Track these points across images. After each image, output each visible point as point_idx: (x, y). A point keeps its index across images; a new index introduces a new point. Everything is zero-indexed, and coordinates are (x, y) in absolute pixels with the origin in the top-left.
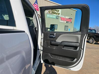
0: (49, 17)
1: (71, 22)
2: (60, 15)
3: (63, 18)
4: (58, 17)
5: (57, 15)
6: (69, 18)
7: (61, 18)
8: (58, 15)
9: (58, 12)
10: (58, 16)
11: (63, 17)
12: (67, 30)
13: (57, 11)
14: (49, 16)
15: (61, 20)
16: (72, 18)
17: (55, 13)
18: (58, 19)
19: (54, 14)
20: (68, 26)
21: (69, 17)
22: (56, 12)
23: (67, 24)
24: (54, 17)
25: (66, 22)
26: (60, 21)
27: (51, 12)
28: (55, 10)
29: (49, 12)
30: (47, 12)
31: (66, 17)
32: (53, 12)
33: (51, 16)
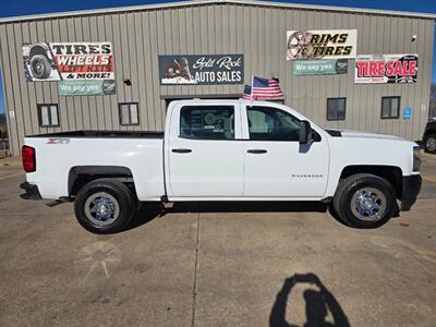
0: (304, 74)
1: (415, 77)
2: (353, 55)
3: (371, 64)
4: (342, 65)
5: (342, 57)
6: (402, 60)
7: (361, 64)
8: (345, 57)
9: (345, 45)
10: (345, 60)
11: (370, 58)
12: (394, 114)
13: (338, 39)
14: (304, 68)
15: (362, 74)
16: (416, 59)
17: (329, 51)
18: (346, 72)
19: (326, 57)
20: (399, 98)
21: (400, 56)
22: (335, 45)
23: (392, 90)
24: (326, 67)
25: (386, 79)
26: (357, 80)
27: (311, 50)
28: (329, 36)
29: (303, 50)
30: (294, 51)
31: (387, 58)
32: (319, 47)
33: (313, 66)
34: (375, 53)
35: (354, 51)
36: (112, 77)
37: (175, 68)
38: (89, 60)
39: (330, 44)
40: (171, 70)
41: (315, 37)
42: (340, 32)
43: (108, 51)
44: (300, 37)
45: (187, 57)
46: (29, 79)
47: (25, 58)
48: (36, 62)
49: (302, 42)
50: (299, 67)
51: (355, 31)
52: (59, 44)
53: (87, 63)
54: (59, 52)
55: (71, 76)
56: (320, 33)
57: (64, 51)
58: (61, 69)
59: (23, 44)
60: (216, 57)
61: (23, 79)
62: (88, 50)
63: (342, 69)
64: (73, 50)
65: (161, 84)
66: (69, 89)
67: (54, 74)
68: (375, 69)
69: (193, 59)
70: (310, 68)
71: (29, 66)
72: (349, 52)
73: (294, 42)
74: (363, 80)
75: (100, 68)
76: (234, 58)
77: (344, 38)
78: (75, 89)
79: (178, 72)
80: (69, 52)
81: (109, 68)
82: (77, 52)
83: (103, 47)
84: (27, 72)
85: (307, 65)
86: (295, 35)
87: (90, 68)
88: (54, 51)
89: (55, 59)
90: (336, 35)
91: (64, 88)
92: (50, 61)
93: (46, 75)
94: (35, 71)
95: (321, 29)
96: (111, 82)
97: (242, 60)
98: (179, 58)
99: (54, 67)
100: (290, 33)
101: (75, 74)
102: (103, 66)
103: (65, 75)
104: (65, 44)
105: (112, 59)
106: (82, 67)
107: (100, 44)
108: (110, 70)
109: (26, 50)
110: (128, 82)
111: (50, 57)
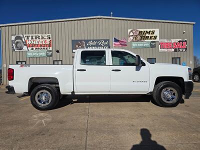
0: (136, 48)
1: (186, 49)
2: (158, 39)
3: (166, 43)
4: (154, 44)
5: (153, 40)
6: (180, 41)
7: (162, 43)
9: (154, 35)
10: (154, 42)
11: (166, 41)
13: (151, 33)
14: (136, 45)
15: (162, 47)
16: (186, 41)
17: (147, 38)
18: (155, 47)
19: (146, 41)
20: (180, 58)
22: (150, 35)
23: (176, 55)
24: (146, 45)
25: (173, 50)
26: (160, 50)
27: (139, 38)
28: (147, 31)
29: (136, 37)
30: (132, 38)
31: (173, 41)
32: (142, 36)
33: (140, 44)
34: (168, 38)
35: (158, 38)
36: (51, 49)
37: (79, 45)
38: (41, 42)
39: (147, 35)
40: (77, 46)
41: (141, 32)
42: (152, 30)
43: (50, 38)
44: (134, 32)
45: (84, 40)
46: (14, 50)
47: (12, 41)
48: (17, 43)
49: (135, 34)
50: (134, 45)
51: (158, 30)
52: (28, 35)
53: (40, 43)
54: (28, 39)
55: (32, 49)
56: (143, 30)
57: (30, 38)
58: (28, 46)
59: (12, 35)
60: (97, 41)
61: (11, 50)
62: (40, 38)
63: (153, 46)
64: (34, 38)
65: (73, 52)
66: (31, 54)
67: (25, 48)
68: (168, 46)
69: (87, 41)
70: (139, 45)
71: (14, 45)
72: (156, 38)
73: (131, 34)
74: (163, 50)
75: (45, 45)
76: (105, 41)
77: (153, 32)
78: (34, 54)
79: (80, 47)
80: (32, 38)
81: (50, 45)
82: (36, 38)
83: (47, 36)
84: (13, 47)
85: (138, 44)
86: (132, 31)
87: (41, 45)
88: (26, 38)
89: (26, 42)
90: (150, 31)
91: (29, 54)
92: (23, 42)
93: (21, 48)
94: (17, 47)
95: (143, 29)
96: (50, 51)
97: (109, 42)
98: (81, 41)
99: (25, 45)
100: (129, 30)
101: (34, 48)
102: (47, 45)
103: (30, 49)
104: (30, 35)
105: (51, 42)
106: (38, 45)
107: (46, 35)
108: (50, 46)
109: (13, 38)
110: (58, 52)
111: (24, 41)
